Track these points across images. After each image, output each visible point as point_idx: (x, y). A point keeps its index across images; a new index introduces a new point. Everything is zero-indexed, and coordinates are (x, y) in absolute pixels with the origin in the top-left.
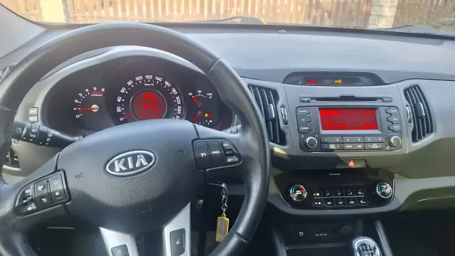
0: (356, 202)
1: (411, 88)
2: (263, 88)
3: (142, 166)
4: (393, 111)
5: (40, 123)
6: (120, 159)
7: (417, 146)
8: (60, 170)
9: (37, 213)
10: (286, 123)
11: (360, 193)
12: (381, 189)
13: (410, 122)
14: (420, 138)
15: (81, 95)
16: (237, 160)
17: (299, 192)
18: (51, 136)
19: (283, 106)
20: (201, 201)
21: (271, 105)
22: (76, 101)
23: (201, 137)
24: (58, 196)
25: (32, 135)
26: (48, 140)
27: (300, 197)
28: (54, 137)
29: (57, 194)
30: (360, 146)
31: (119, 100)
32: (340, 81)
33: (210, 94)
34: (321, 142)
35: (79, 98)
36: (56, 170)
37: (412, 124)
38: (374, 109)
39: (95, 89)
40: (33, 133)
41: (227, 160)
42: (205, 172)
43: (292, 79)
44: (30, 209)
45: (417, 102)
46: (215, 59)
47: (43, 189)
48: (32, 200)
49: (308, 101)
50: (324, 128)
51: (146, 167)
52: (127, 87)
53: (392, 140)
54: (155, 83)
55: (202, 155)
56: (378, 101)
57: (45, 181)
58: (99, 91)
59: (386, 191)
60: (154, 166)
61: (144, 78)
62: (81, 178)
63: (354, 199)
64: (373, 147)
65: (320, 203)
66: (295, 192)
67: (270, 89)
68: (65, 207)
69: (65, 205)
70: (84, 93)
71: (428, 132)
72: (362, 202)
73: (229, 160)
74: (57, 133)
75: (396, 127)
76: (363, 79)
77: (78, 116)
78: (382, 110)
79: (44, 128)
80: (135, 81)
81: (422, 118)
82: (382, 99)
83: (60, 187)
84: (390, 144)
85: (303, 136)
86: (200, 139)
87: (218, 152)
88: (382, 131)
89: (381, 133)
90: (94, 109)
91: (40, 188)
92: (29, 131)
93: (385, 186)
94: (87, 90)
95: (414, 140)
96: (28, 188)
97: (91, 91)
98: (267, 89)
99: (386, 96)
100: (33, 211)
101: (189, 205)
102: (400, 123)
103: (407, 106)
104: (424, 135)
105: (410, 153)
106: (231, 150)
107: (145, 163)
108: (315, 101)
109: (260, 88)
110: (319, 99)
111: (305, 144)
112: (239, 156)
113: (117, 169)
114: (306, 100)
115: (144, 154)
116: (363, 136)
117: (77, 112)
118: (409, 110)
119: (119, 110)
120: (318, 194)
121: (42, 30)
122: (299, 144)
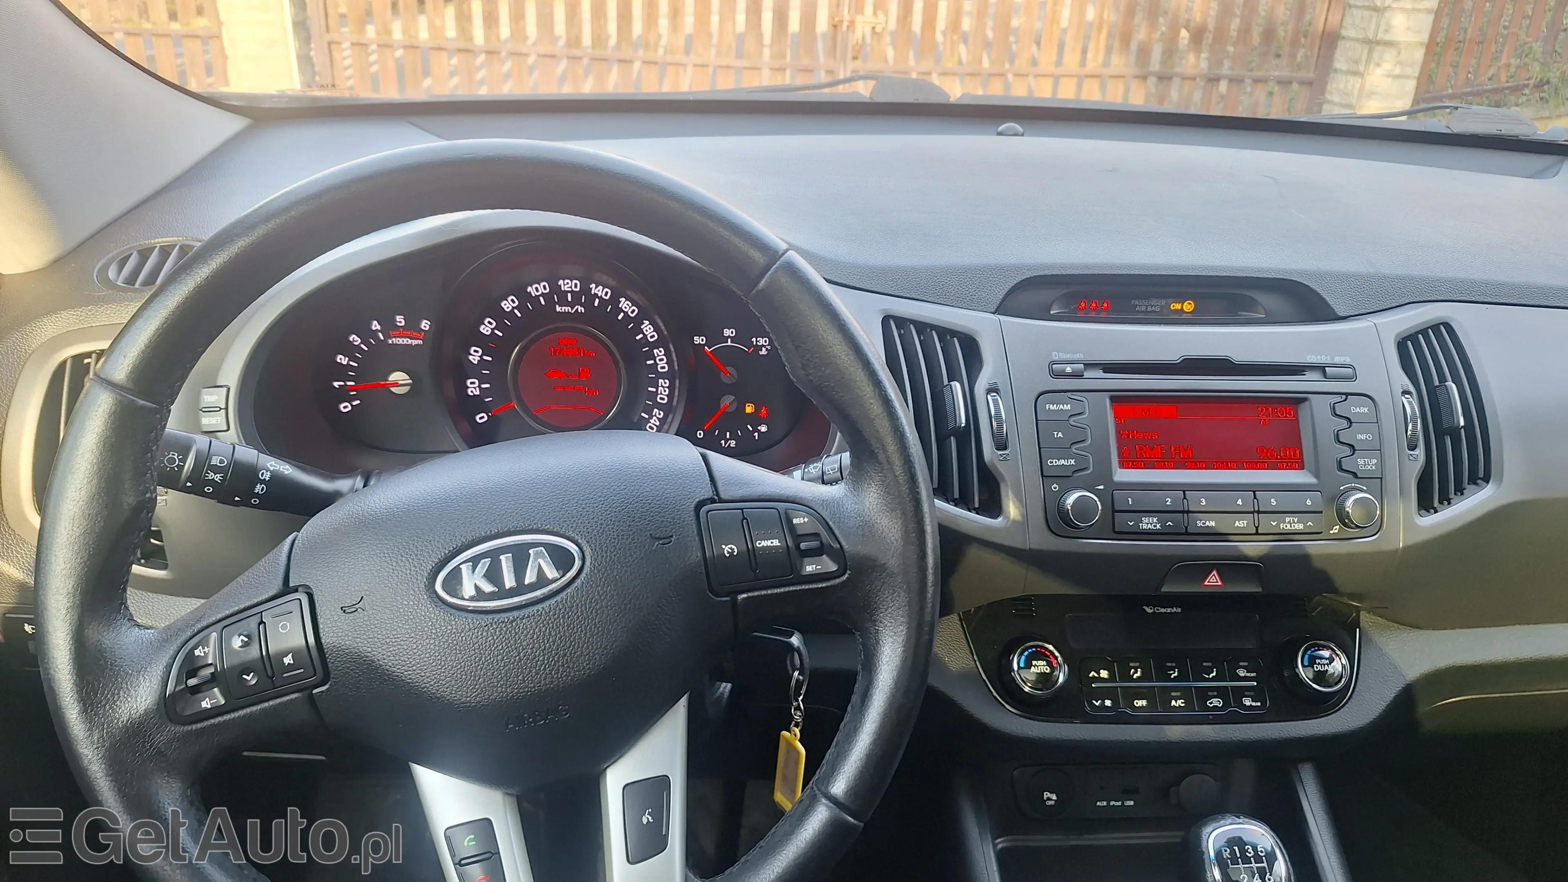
0: (1226, 704)
1: (1424, 332)
2: (934, 327)
3: (542, 580)
4: (1358, 409)
5: (233, 435)
6: (475, 561)
7: (1433, 527)
8: (295, 590)
9: (227, 717)
10: (1001, 444)
11: (1242, 673)
12: (1312, 662)
13: (1412, 447)
14: (1446, 500)
15: (355, 339)
16: (833, 567)
17: (1040, 666)
18: (267, 476)
19: (992, 389)
20: (726, 688)
21: (956, 385)
22: (342, 359)
23: (723, 496)
24: (291, 668)
25: (211, 476)
26: (258, 488)
27: (1045, 680)
28: (277, 480)
29: (288, 660)
30: (1241, 524)
31: (474, 358)
32: (1188, 306)
33: (762, 341)
34: (1112, 510)
35: (349, 350)
36: (287, 589)
37: (1420, 452)
38: (1296, 401)
39: (400, 320)
40: (216, 469)
41: (802, 566)
42: (734, 601)
43: (1028, 298)
44: (206, 704)
45: (1442, 379)
46: (772, 255)
47: (245, 645)
48: (214, 679)
49: (1077, 375)
50: (1125, 464)
51: (554, 586)
52: (499, 315)
53: (1349, 504)
54: (588, 305)
55: (727, 549)
56: (1309, 375)
57: (253, 622)
58: (412, 329)
59: (1331, 670)
60: (578, 582)
61: (555, 289)
62: (360, 614)
63: (1221, 693)
64: (1286, 527)
65: (1108, 703)
66: (1028, 665)
67: (954, 333)
68: (311, 700)
69: (311, 697)
70: (366, 334)
71: (1473, 480)
72: (1248, 702)
73: (809, 569)
74: (286, 469)
75: (1366, 464)
76: (1268, 301)
77: (345, 407)
78: (1320, 407)
79: (248, 454)
80: (524, 297)
81: (1454, 432)
82: (1321, 369)
83: (298, 641)
84: (1343, 519)
85: (1055, 487)
86: (722, 501)
87: (776, 543)
88: (1317, 474)
89: (1313, 480)
90: (396, 384)
91: (237, 642)
92: (202, 462)
93: (1326, 653)
94: (375, 326)
95: (1425, 505)
96: (204, 643)
97: (389, 327)
98: (946, 333)
99: (1338, 360)
100: (216, 711)
101: (682, 704)
102: (1378, 450)
103: (1405, 392)
104: (1460, 490)
105: (1407, 549)
106: (816, 535)
107: (551, 572)
108: (1100, 374)
109: (923, 327)
110: (1110, 368)
111: (1062, 514)
112: (838, 555)
113: (468, 590)
114: (1069, 369)
115: (548, 546)
116: (1254, 489)
117: (343, 395)
118: (1411, 405)
119: (473, 388)
120: (1104, 674)
121: (233, 124)
122: (1041, 514)
